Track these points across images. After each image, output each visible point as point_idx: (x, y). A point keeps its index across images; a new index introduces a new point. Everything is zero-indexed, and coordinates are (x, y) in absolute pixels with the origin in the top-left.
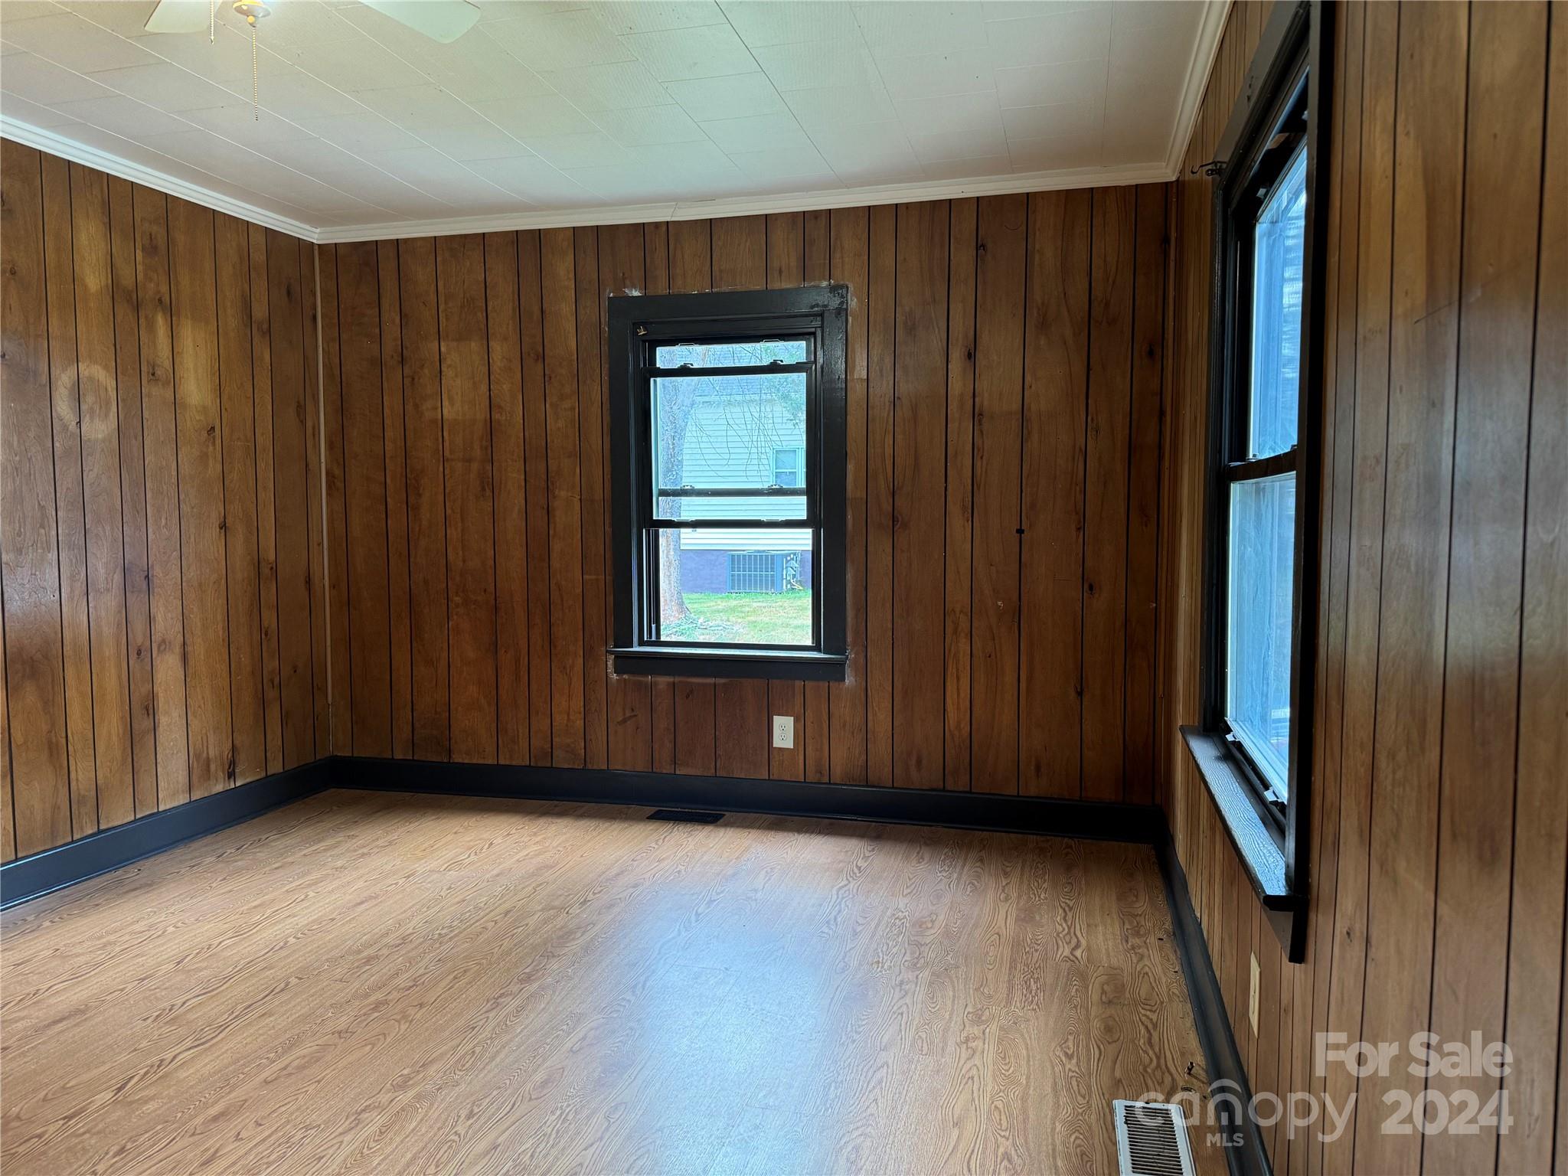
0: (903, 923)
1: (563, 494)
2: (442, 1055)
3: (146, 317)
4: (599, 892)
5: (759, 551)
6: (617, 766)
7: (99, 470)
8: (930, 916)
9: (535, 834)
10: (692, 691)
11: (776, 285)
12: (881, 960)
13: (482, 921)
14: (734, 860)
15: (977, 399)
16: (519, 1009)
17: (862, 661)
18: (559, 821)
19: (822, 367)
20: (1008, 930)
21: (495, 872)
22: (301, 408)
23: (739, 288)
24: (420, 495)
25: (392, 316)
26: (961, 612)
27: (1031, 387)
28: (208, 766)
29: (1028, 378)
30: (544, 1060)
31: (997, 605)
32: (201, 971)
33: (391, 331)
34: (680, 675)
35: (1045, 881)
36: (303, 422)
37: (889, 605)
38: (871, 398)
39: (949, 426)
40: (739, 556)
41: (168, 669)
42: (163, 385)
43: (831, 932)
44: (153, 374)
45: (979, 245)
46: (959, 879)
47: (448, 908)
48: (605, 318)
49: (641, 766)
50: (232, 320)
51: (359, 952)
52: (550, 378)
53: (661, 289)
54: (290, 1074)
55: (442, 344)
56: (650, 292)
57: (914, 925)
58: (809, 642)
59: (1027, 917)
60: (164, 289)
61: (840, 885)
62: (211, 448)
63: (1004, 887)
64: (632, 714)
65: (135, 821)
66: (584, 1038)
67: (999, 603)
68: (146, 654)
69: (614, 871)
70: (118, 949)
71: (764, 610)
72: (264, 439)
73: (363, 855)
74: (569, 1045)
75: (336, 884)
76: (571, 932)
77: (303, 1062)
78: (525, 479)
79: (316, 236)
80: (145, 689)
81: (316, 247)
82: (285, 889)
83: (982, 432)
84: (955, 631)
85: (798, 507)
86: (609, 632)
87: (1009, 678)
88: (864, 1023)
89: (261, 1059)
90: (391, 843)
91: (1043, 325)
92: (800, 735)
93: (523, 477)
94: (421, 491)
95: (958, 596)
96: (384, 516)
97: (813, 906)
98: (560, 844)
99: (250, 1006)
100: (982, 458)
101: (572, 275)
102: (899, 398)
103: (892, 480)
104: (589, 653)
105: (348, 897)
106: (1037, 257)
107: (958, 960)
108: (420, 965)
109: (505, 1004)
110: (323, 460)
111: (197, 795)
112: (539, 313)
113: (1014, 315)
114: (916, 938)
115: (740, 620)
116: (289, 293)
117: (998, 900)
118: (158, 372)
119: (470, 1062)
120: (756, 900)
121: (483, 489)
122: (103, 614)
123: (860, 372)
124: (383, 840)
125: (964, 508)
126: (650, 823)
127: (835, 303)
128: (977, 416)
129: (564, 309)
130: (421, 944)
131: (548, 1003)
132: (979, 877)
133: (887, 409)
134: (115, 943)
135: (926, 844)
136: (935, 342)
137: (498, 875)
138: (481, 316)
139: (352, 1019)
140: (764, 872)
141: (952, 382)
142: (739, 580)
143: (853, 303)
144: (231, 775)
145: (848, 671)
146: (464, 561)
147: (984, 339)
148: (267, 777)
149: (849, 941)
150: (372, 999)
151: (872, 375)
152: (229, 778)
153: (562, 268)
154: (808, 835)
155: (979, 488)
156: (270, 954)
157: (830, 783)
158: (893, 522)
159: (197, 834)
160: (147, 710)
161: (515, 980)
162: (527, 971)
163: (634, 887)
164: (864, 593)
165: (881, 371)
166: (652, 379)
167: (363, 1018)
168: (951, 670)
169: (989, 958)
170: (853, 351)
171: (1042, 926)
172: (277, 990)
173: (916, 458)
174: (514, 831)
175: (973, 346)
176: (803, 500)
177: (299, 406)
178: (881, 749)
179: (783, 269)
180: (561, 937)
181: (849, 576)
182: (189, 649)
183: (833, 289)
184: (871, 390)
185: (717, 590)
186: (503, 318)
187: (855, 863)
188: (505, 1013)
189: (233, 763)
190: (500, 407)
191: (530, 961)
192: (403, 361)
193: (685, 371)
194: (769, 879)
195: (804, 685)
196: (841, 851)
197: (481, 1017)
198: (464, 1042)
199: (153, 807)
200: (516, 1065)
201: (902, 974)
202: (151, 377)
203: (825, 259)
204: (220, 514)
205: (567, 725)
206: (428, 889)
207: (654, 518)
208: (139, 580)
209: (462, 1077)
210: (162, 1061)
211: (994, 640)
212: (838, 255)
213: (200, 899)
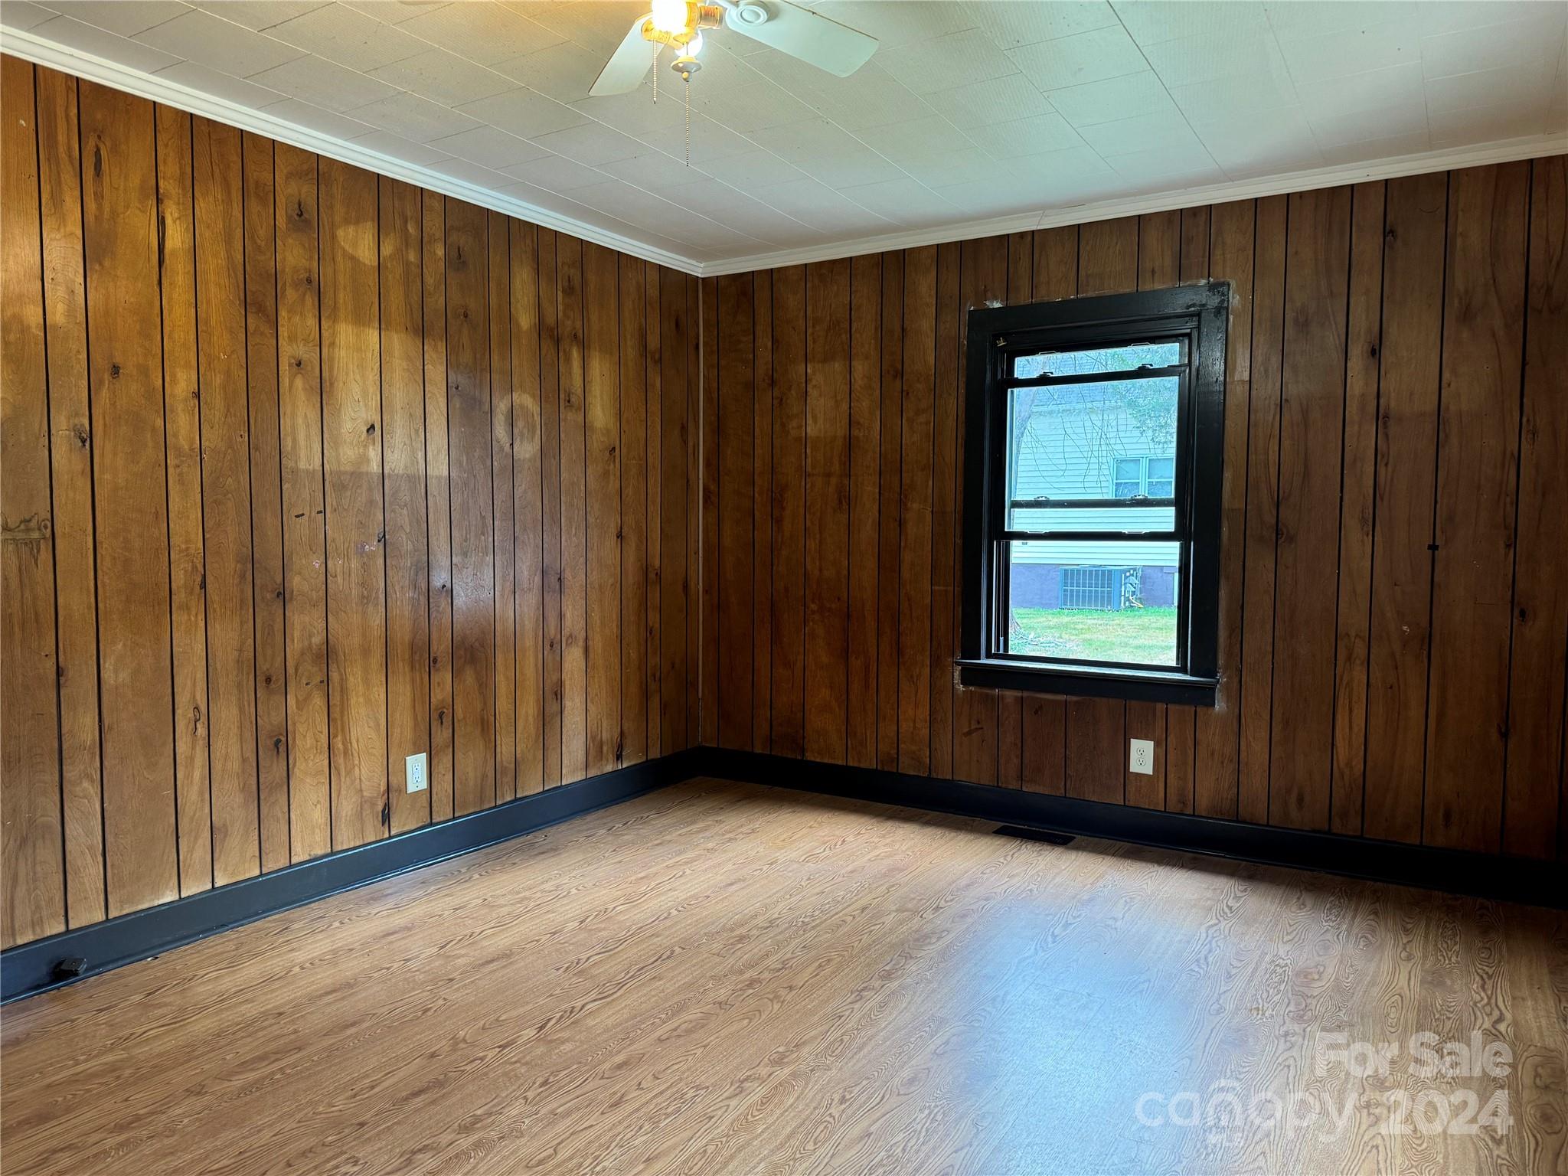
0: (1285, 971)
1: (915, 506)
2: (814, 1038)
3: (564, 351)
4: (951, 901)
5: (1094, 566)
6: (961, 777)
7: (526, 485)
8: (1316, 967)
9: (884, 836)
10: (1041, 707)
11: (1147, 286)
12: (1260, 1006)
13: (841, 914)
14: (1089, 886)
15: (1382, 401)
16: (882, 1005)
17: (1235, 685)
18: (906, 826)
19: (1198, 370)
20: (1412, 992)
21: (850, 868)
22: (684, 429)
23: (1107, 292)
24: (783, 508)
25: (764, 341)
26: (1357, 636)
27: (1449, 385)
28: (601, 748)
29: (1446, 375)
30: (909, 1058)
31: (1402, 630)
32: (600, 931)
33: (764, 355)
34: (1027, 690)
35: (1456, 944)
36: (685, 442)
37: (1269, 627)
38: (1253, 401)
39: (1346, 430)
40: (1072, 570)
41: (573, 658)
42: (576, 410)
43: (1202, 971)
44: (569, 401)
45: (1387, 231)
46: (1349, 931)
47: (808, 898)
48: (964, 332)
49: (986, 780)
50: (631, 352)
51: (732, 930)
52: (908, 394)
53: (1023, 298)
54: (679, 1036)
55: (809, 366)
56: (1011, 303)
57: (1297, 975)
58: (1173, 663)
59: (1435, 980)
60: (579, 324)
61: (1210, 923)
62: (612, 466)
63: (1405, 944)
64: (978, 726)
65: (544, 792)
66: (947, 1043)
67: (1405, 628)
68: (557, 646)
69: (963, 882)
70: (532, 904)
71: (1100, 628)
72: (654, 458)
73: (730, 840)
74: (932, 1047)
75: (710, 863)
76: (926, 937)
77: (690, 1026)
78: (880, 493)
79: (701, 270)
80: (555, 677)
81: (700, 281)
82: (665, 864)
83: (1387, 436)
84: (1349, 658)
85: (1165, 519)
86: (956, 643)
87: (1415, 713)
88: (1244, 1070)
89: (655, 1018)
90: (753, 831)
91: (1467, 315)
92: (1161, 760)
93: (877, 490)
94: (785, 504)
95: (1354, 618)
96: (751, 527)
97: (1180, 941)
98: (908, 849)
99: (643, 968)
100: (1386, 465)
101: (933, 292)
102: (1286, 400)
103: (1276, 489)
104: (936, 663)
105: (719, 878)
106: (1459, 241)
107: (1353, 1018)
108: (787, 949)
109: (868, 997)
110: (701, 476)
111: (592, 773)
112: (900, 330)
113: (1430, 306)
114: (1301, 989)
115: (1073, 638)
116: (677, 325)
117: (1399, 960)
118: (573, 400)
119: (840, 1049)
120: (1116, 929)
121: (840, 502)
122: (526, 610)
123: (1242, 373)
124: (746, 828)
125: (1363, 521)
126: (997, 838)
127: (1214, 301)
128: (1382, 418)
129: (925, 324)
130: (786, 929)
131: (909, 1003)
132: (1374, 931)
133: (1272, 413)
134: (529, 899)
135: (1307, 890)
136: (1331, 338)
137: (852, 872)
138: (845, 337)
139: (730, 992)
140: (1122, 901)
141: (1352, 383)
142: (1072, 596)
143: (1235, 300)
144: (619, 757)
145: (1218, 695)
146: (821, 570)
147: (1392, 332)
148: (647, 761)
149: (1223, 983)
150: (747, 976)
151: (1255, 376)
152: (618, 759)
153: (924, 287)
154: (1168, 868)
155: (1382, 499)
156: (656, 922)
157: (1194, 815)
158: (1277, 534)
159: (591, 808)
160: (556, 695)
161: (876, 975)
162: (887, 968)
163: (985, 900)
164: (1240, 611)
165: (1266, 371)
166: (1009, 390)
167: (739, 993)
168: (1342, 702)
169: (1390, 1020)
170: (1235, 352)
171: (1455, 993)
172: (664, 957)
173: (1306, 466)
174: (863, 831)
175: (1378, 342)
176: (1171, 512)
177: (683, 427)
178: (1255, 783)
179: (1156, 269)
180: (918, 940)
181: (1223, 594)
182: (590, 643)
183: (1212, 288)
184: (1254, 393)
185: (1047, 606)
186: (865, 338)
187: (1225, 902)
188: (869, 1007)
189: (621, 747)
190: (859, 423)
191: (889, 959)
192: (773, 383)
193: (1044, 380)
194: (1129, 909)
195: (1167, 708)
196: (1208, 888)
197: (845, 1008)
198: (833, 1029)
199: (557, 782)
200: (883, 1059)
201: (1286, 1025)
202: (567, 404)
203: (1203, 257)
204: (617, 523)
205: (912, 733)
206: (790, 878)
207: (1006, 530)
208: (553, 580)
209: (832, 1063)
210: (573, 1008)
211: (1397, 668)
212: (1218, 252)
213: (596, 866)
